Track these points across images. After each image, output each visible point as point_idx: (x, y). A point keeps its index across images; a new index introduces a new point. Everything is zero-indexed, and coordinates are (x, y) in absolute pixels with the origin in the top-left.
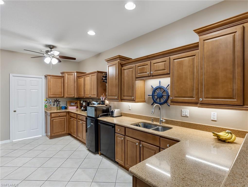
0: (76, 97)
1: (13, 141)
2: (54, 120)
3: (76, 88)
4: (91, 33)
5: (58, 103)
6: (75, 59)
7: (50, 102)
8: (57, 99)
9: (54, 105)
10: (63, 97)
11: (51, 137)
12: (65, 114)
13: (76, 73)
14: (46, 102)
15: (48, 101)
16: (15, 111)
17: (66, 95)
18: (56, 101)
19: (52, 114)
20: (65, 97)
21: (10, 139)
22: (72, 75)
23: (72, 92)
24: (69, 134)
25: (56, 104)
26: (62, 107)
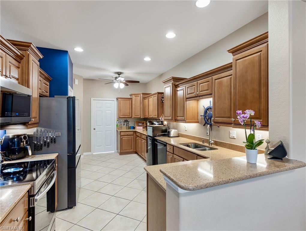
0: (142, 118)
1: (94, 153)
2: (123, 138)
3: (142, 109)
4: (147, 59)
5: (127, 123)
6: (138, 82)
7: (121, 122)
8: (127, 120)
9: (124, 125)
10: (131, 117)
11: (121, 154)
12: (132, 133)
13: (142, 95)
14: (118, 122)
15: (119, 121)
16: (94, 129)
17: (133, 116)
18: (126, 121)
19: (121, 133)
20: (133, 117)
21: (91, 152)
22: (138, 96)
23: (138, 113)
24: (136, 153)
25: (125, 124)
26: (131, 126)
